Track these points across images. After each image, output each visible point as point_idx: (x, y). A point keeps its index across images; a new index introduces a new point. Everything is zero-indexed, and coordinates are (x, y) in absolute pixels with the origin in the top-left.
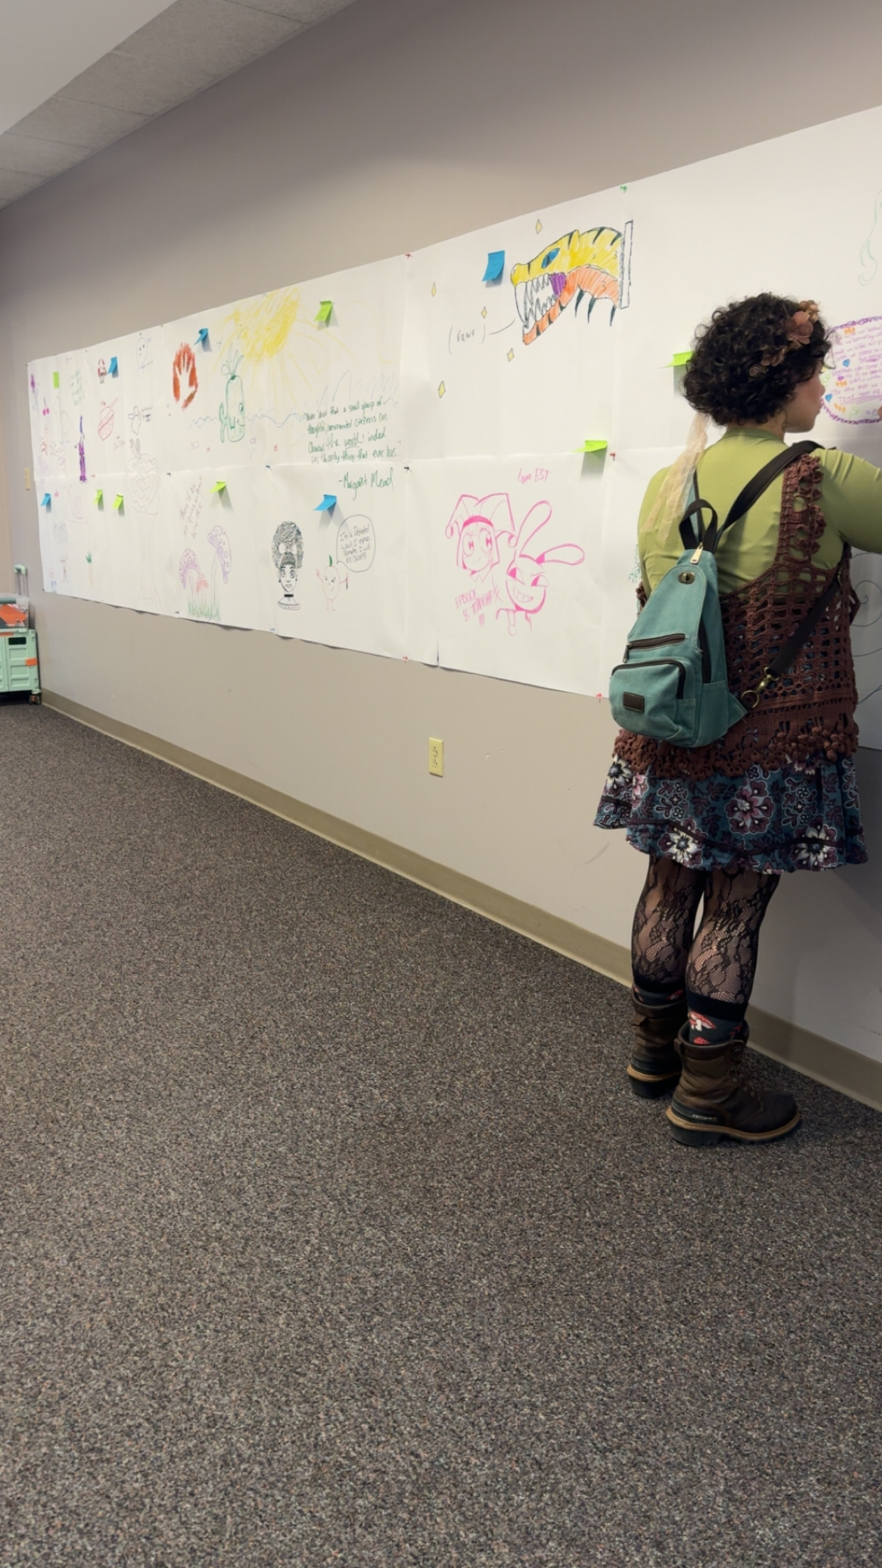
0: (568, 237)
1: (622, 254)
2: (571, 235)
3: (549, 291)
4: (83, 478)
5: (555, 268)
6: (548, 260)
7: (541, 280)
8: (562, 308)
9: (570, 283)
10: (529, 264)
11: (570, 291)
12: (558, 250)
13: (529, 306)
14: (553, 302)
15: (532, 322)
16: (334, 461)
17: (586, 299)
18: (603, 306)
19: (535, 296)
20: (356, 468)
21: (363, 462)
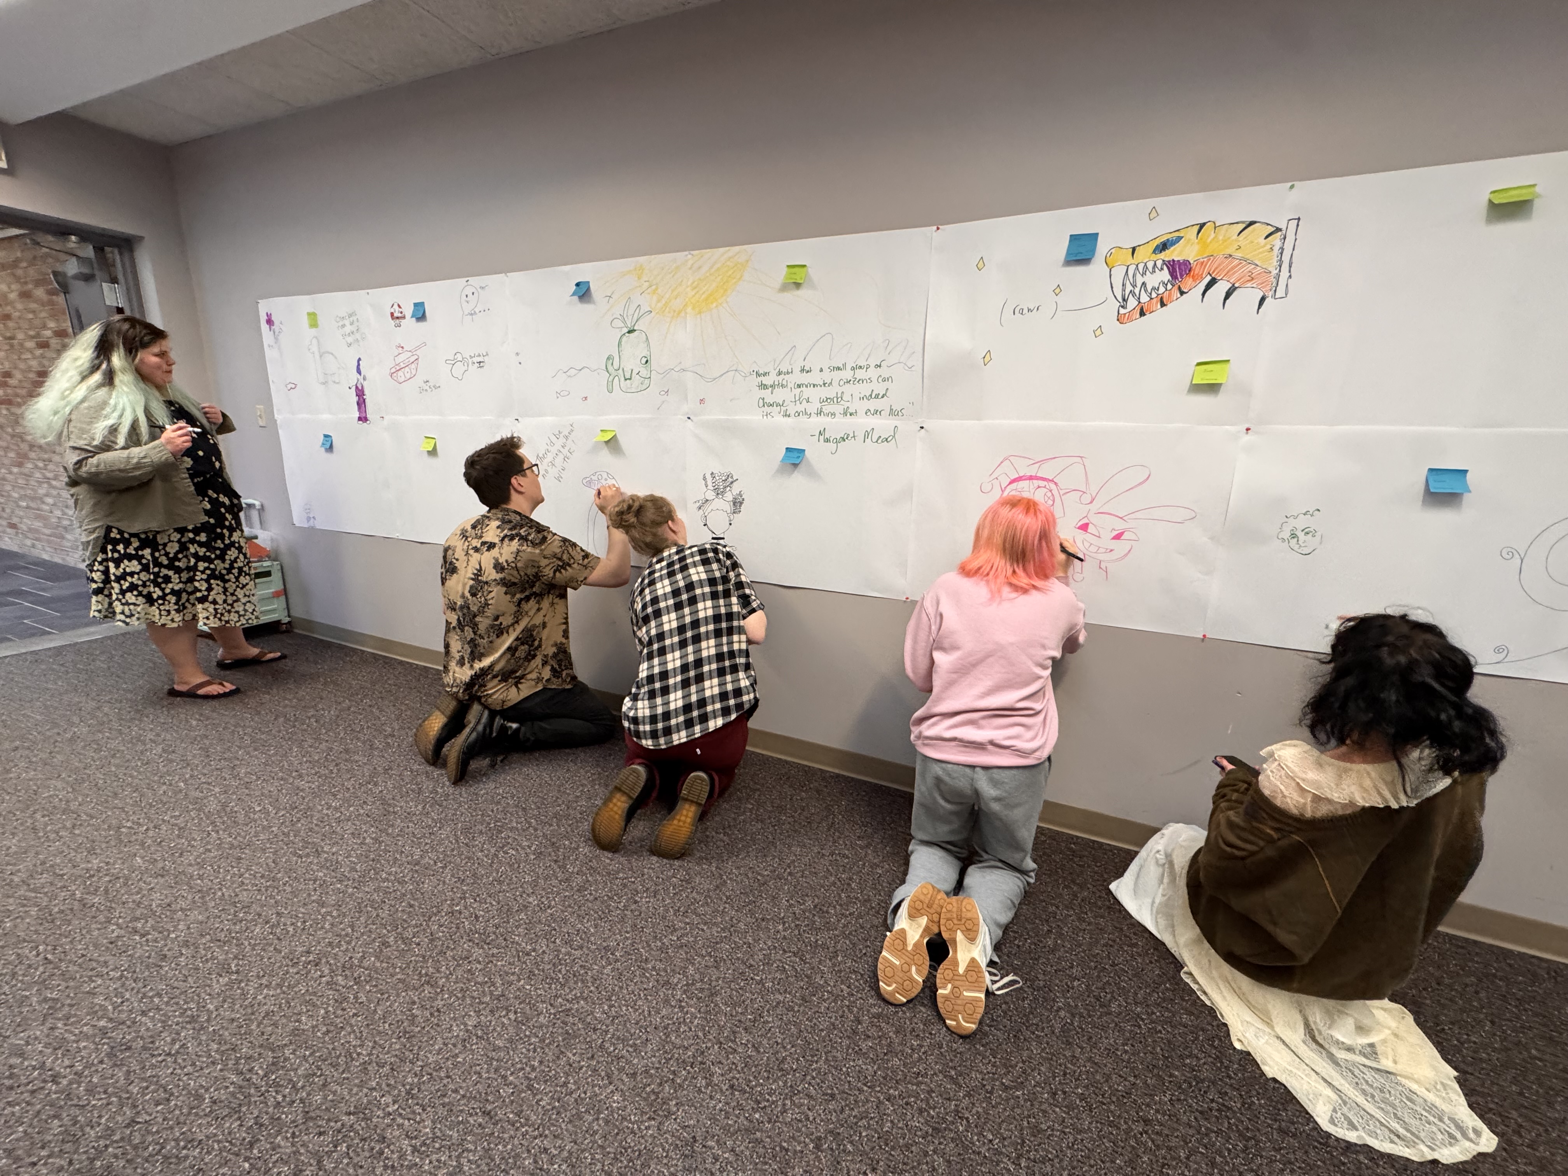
0: (1197, 228)
1: (1282, 249)
2: (1202, 226)
3: (1165, 275)
4: (363, 419)
5: (1174, 254)
6: (1164, 247)
7: (1150, 265)
8: (1182, 293)
9: (1197, 270)
10: (1134, 249)
11: (1198, 278)
12: (1180, 238)
13: (1129, 288)
14: (1169, 286)
15: (1132, 303)
16: (803, 418)
17: (1221, 288)
18: (1248, 296)
19: (1140, 280)
20: (837, 425)
21: (849, 419)
